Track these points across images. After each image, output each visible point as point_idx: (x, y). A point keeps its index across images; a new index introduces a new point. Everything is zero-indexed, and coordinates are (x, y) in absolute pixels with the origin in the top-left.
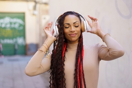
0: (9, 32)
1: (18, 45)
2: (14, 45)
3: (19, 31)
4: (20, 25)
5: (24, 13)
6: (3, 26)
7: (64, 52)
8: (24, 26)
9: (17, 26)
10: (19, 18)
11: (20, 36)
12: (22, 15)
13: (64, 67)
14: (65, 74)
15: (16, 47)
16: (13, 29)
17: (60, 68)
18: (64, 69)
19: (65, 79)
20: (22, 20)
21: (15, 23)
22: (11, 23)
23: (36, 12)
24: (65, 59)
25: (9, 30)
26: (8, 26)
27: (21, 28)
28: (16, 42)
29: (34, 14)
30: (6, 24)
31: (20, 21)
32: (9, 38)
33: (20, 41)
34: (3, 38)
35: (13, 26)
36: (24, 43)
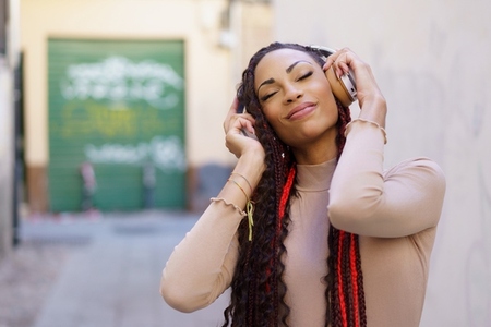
0: (121, 118)
1: (159, 172)
2: (138, 171)
3: (163, 114)
4: (168, 90)
5: (181, 42)
6: (100, 92)
7: (283, 201)
8: (181, 95)
9: (152, 93)
10: (160, 59)
11: (165, 135)
12: (175, 48)
13: (283, 259)
14: (289, 287)
15: (151, 178)
16: (140, 105)
17: (268, 263)
18: (283, 267)
19: (288, 309)
20: (175, 69)
21: (145, 82)
22: (129, 82)
23: (230, 38)
24: (289, 228)
25: (120, 108)
26: (120, 92)
27: (171, 101)
28: (150, 159)
29: (221, 47)
30: (112, 85)
31: (166, 74)
32: (120, 140)
33: (165, 153)
34: (100, 141)
35: (138, 92)
36: (179, 164)
